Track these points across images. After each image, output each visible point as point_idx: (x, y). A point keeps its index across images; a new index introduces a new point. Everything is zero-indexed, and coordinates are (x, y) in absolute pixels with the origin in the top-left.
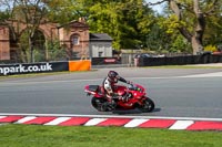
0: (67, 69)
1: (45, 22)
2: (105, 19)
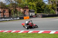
0: (23, 19)
1: (18, 7)
2: (33, 6)
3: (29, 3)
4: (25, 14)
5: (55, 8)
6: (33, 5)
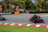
0: (14, 14)
1: (10, 4)
3: (20, 1)
4: (16, 10)
5: (40, 6)
6: (22, 2)
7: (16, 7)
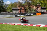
3: (41, 2)
6: (44, 3)
7: (38, 8)
